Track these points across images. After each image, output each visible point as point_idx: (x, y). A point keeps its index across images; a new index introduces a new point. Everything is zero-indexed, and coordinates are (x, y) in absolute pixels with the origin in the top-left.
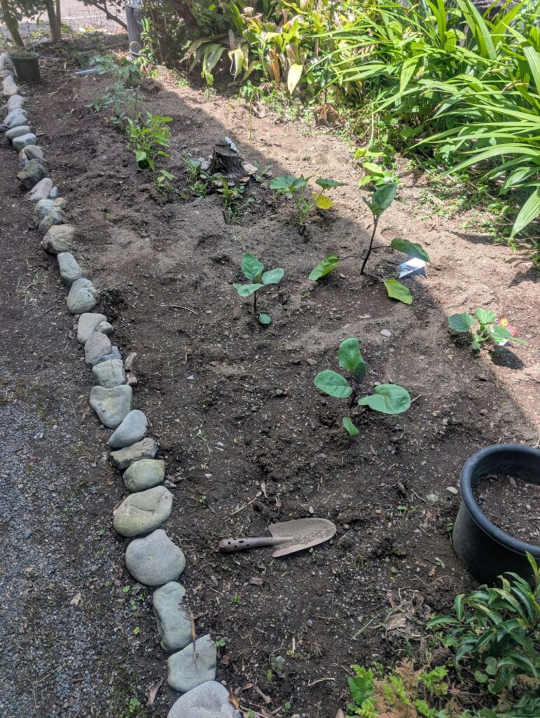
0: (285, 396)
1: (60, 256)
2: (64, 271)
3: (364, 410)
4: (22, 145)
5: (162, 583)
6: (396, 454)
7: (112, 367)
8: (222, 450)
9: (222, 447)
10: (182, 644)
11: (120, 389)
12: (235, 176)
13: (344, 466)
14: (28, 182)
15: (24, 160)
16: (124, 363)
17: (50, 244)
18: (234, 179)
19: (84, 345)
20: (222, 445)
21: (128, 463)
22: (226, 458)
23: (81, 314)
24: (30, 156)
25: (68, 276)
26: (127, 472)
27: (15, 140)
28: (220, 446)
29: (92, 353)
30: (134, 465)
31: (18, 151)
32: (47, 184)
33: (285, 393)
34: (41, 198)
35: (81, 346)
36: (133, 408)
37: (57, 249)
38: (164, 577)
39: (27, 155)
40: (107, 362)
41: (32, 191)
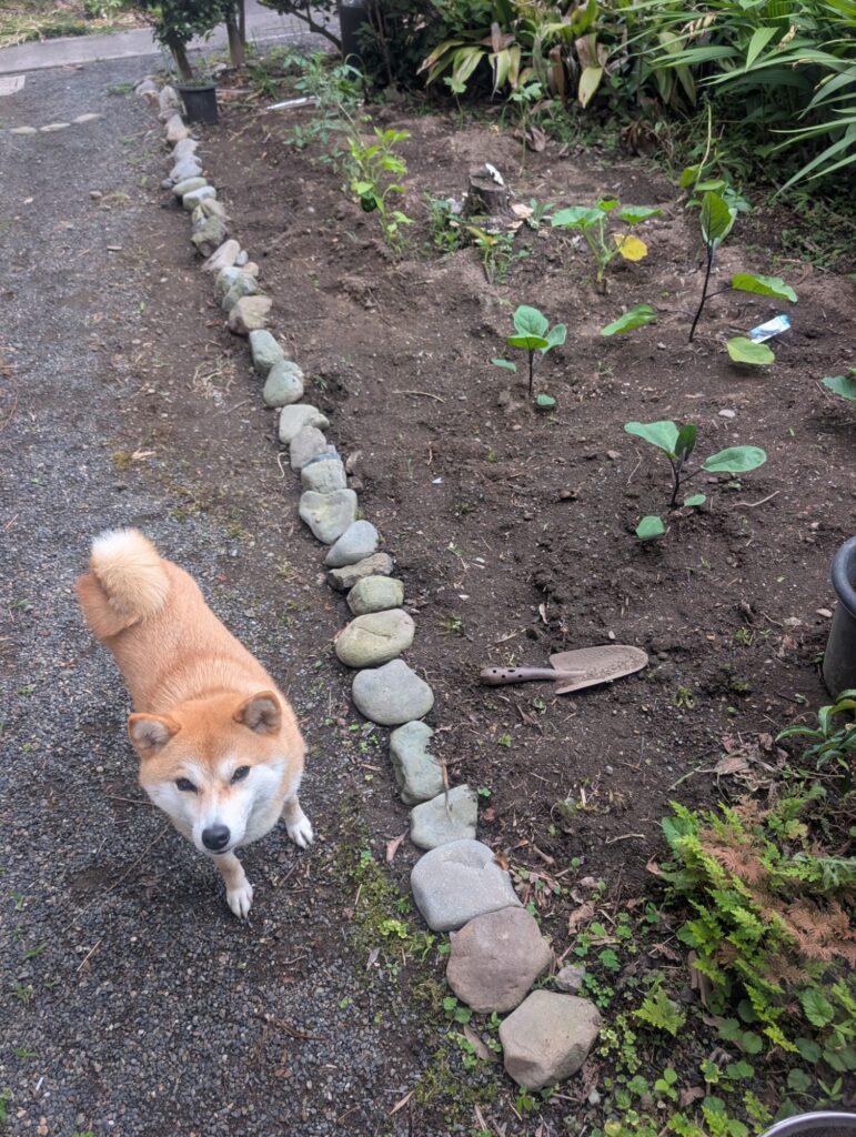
0: (574, 499)
1: (254, 335)
2: (260, 353)
3: (692, 511)
4: (195, 201)
5: (402, 721)
6: (738, 567)
7: (327, 469)
8: (483, 567)
9: (483, 564)
10: (430, 793)
11: (341, 494)
12: (500, 220)
13: (661, 583)
14: (206, 247)
15: (199, 220)
16: (345, 465)
17: (239, 321)
18: (499, 224)
19: (288, 445)
20: (482, 561)
21: (354, 579)
22: (489, 577)
23: (282, 406)
24: (208, 213)
25: (266, 359)
26: (353, 590)
27: (186, 196)
28: (480, 563)
29: (299, 455)
30: (363, 581)
31: (190, 211)
32: (232, 248)
33: (575, 495)
34: (224, 266)
35: (284, 446)
36: (358, 519)
37: (249, 326)
38: (406, 714)
39: (203, 211)
40: (321, 462)
41: (213, 258)
